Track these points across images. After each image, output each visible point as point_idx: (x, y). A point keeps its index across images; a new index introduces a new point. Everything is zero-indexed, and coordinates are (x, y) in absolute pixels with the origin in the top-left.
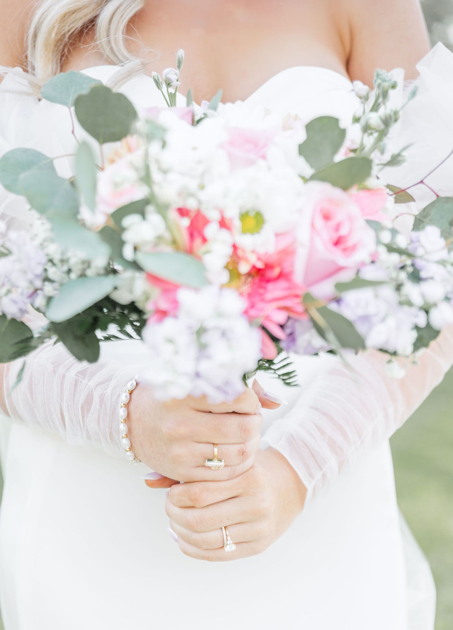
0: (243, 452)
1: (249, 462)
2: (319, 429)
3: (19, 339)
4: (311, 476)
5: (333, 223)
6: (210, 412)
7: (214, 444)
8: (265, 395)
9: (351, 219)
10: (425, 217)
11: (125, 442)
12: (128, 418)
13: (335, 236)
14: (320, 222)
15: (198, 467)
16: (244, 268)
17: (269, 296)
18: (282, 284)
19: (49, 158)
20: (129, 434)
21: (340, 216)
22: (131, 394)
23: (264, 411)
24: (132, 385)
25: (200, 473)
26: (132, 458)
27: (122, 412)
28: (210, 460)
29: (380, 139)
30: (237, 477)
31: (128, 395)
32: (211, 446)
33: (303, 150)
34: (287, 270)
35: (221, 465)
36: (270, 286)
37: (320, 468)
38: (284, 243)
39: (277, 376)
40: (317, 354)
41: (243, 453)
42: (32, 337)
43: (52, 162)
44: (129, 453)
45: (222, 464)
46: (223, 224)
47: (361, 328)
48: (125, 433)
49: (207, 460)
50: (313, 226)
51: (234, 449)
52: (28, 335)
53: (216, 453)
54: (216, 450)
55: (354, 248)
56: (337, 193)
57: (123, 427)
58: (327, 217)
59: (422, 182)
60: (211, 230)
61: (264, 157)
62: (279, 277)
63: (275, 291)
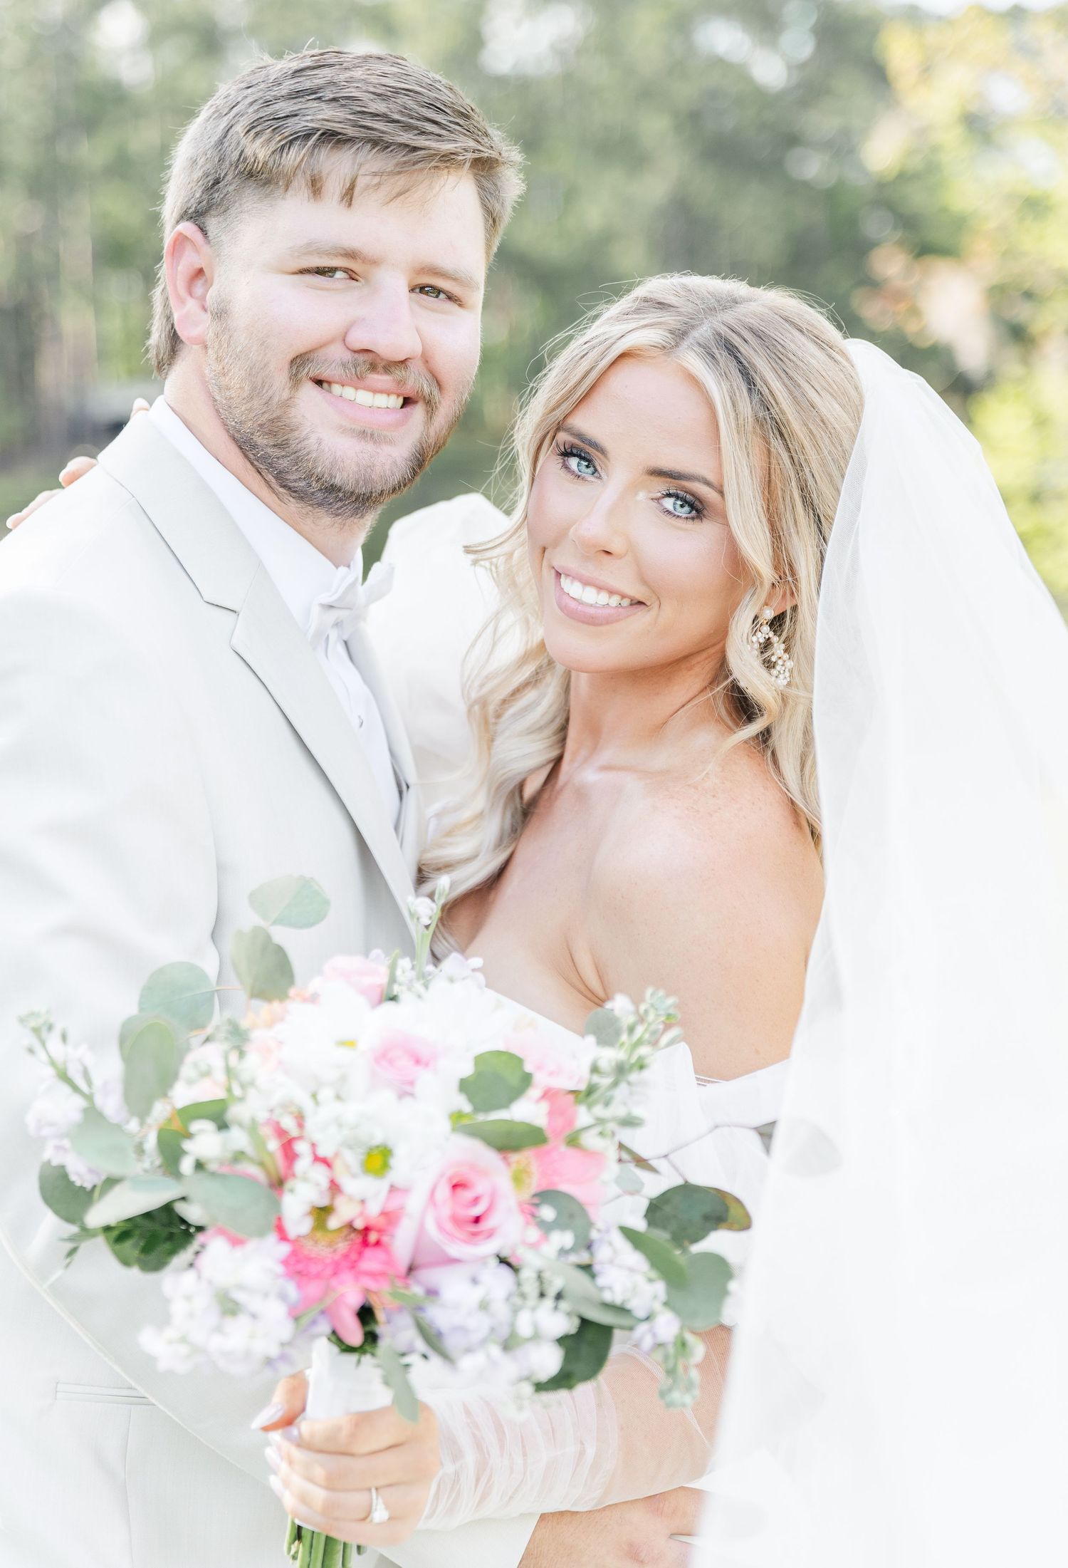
5: (467, 1195)
9: (495, 1194)
14: (444, 1192)
16: (337, 1222)
18: (378, 1254)
21: (481, 1187)
33: (465, 1086)
34: (385, 1239)
36: (368, 1253)
38: (394, 1203)
50: (433, 1193)
55: (490, 1234)
56: (490, 1157)
58: (458, 1186)
60: (303, 1164)
61: (412, 1083)
62: (378, 1243)
63: (371, 1261)
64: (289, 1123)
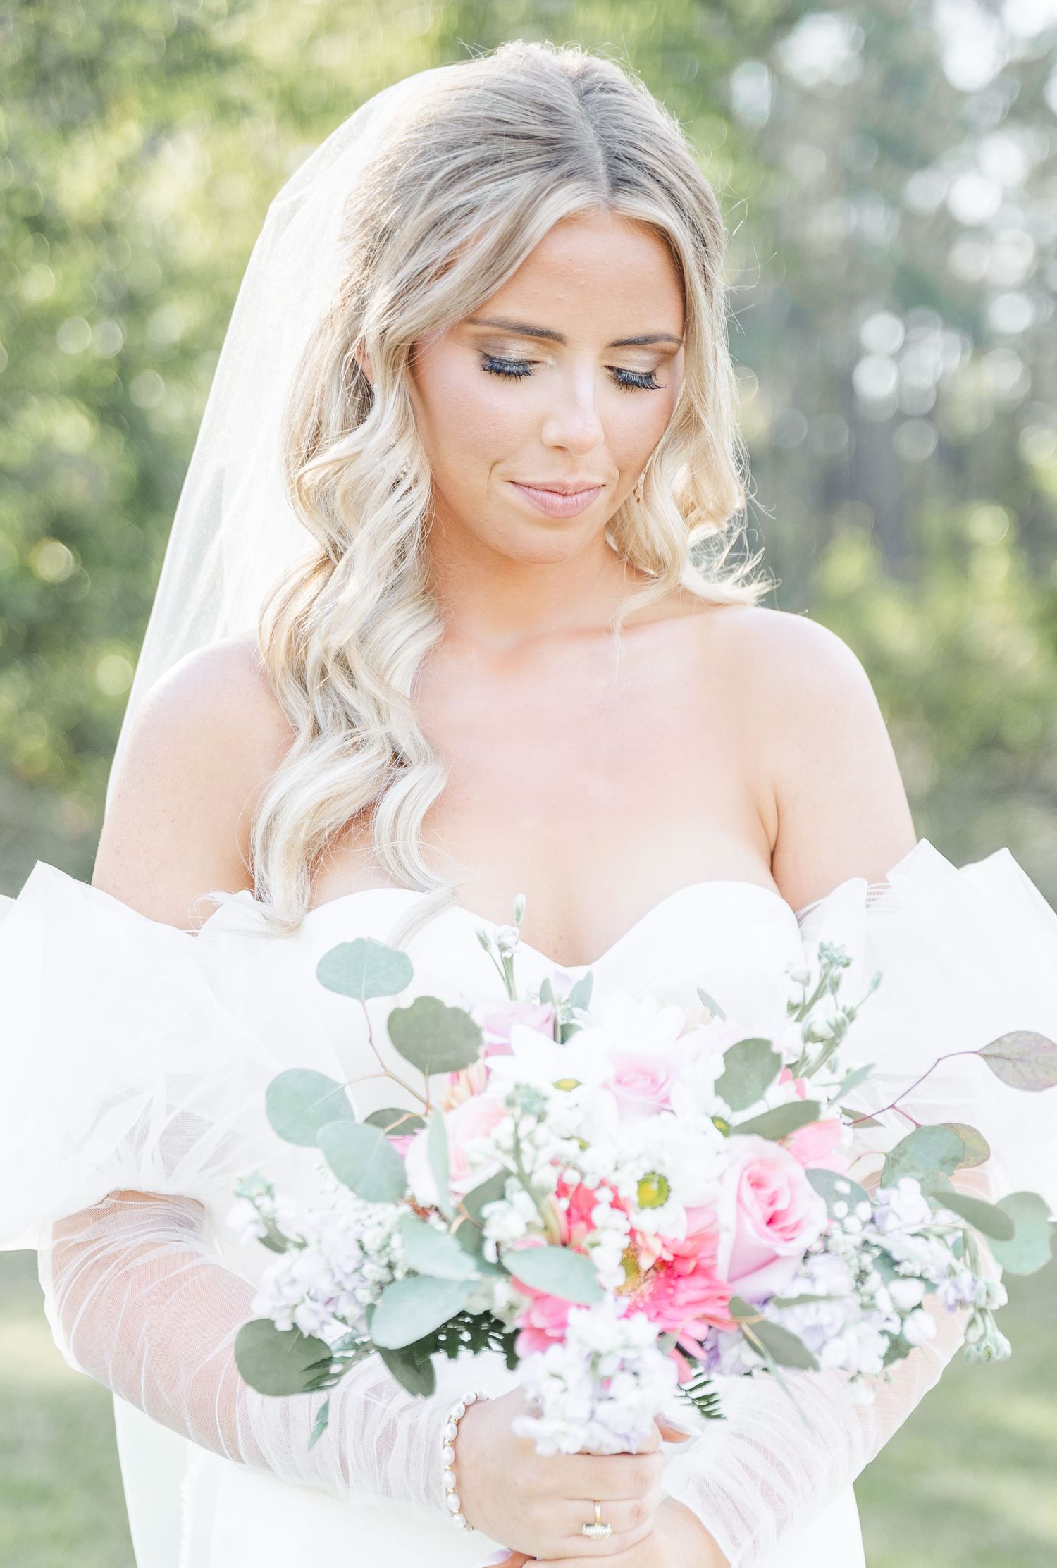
0: (639, 1512)
1: (646, 1526)
2: (747, 1468)
3: (312, 1362)
4: (736, 1543)
5: (766, 1192)
6: (588, 1453)
7: (595, 1501)
8: (668, 1422)
9: (791, 1184)
10: (901, 1155)
11: (453, 1500)
12: (456, 1464)
13: (770, 1211)
14: (749, 1194)
15: (571, 1536)
16: (646, 1262)
17: (681, 1298)
18: (700, 1281)
19: (340, 1084)
20: (458, 1487)
21: (776, 1182)
22: (458, 1425)
23: (666, 1446)
24: (459, 1410)
25: (573, 1545)
26: (462, 1525)
27: (447, 1455)
28: (588, 1525)
29: (828, 1051)
30: (629, 1549)
31: (455, 1426)
32: (592, 1503)
33: (720, 1087)
34: (706, 1263)
35: (606, 1533)
36: (682, 1284)
37: (750, 1530)
38: (700, 1223)
39: (690, 1401)
40: (749, 1374)
41: (638, 1514)
42: (331, 1358)
43: (343, 1089)
44: (458, 1518)
45: (608, 1530)
46: (616, 1204)
47: (810, 1344)
48: (452, 1487)
49: (584, 1526)
50: (739, 1199)
51: (624, 1508)
52: (326, 1356)
53: (598, 1514)
54: (598, 1509)
55: (796, 1227)
56: (771, 1148)
57: (448, 1478)
58: (757, 1184)
59: (892, 1106)
60: (601, 1214)
61: (666, 1100)
62: (695, 1271)
63: (689, 1290)
64: (572, 1178)
